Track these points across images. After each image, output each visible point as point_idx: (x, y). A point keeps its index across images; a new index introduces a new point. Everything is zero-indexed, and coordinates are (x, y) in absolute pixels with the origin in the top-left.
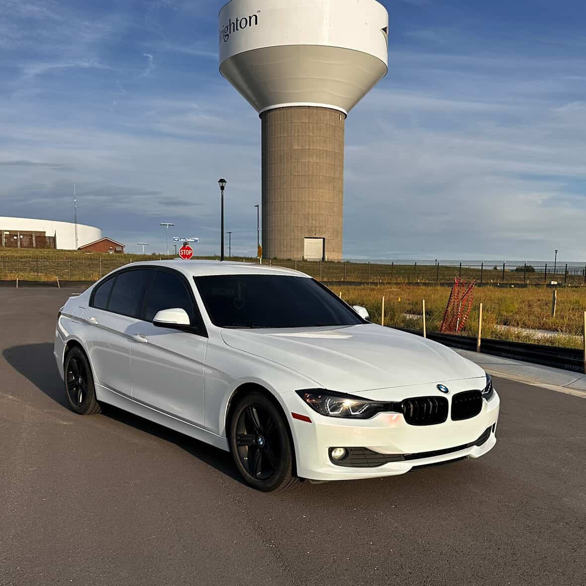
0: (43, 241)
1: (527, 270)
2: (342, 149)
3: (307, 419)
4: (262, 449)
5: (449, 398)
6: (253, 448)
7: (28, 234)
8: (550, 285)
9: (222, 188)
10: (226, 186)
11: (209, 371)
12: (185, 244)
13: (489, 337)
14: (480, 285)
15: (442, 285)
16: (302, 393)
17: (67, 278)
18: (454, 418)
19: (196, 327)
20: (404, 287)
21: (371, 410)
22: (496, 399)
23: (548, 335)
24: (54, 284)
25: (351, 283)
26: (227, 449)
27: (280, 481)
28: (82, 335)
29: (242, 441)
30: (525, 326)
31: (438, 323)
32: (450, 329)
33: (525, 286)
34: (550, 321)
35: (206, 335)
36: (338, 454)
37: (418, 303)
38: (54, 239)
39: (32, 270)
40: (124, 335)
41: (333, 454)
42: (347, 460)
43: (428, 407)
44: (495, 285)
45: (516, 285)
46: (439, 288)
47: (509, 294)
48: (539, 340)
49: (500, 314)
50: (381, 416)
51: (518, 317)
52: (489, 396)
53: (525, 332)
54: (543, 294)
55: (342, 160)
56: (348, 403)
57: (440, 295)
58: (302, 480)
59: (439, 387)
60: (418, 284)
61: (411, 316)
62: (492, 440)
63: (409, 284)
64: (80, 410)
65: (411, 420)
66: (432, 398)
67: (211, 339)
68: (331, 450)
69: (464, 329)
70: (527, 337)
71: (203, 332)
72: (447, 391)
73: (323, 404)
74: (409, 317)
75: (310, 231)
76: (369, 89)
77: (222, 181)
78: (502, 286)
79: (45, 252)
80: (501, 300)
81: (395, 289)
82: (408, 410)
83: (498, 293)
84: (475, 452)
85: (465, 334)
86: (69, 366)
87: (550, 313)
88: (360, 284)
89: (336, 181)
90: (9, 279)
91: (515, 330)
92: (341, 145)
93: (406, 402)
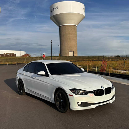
0: (13, 55)
1: (118, 56)
2: (76, 33)
3: (72, 96)
4: (62, 103)
5: (104, 89)
6: (60, 103)
7: (10, 54)
8: (123, 60)
9: (51, 42)
10: (52, 42)
11: (50, 85)
12: (44, 54)
13: (111, 73)
14: (108, 60)
15: (100, 60)
16: (71, 90)
17: (18, 63)
18: (105, 94)
19: (47, 75)
20: (91, 61)
21: (86, 93)
22: (114, 89)
23: (124, 72)
24: (16, 64)
25: (80, 61)
26: (54, 103)
27: (67, 111)
28: (22, 77)
29: (58, 101)
30: (119, 70)
31: (100, 70)
32: (103, 71)
33: (118, 60)
34: (124, 68)
35: (49, 77)
36: (80, 103)
37: (95, 65)
38: (16, 54)
39: (11, 61)
40: (31, 77)
41: (79, 104)
42: (82, 105)
43: (99, 92)
44: (111, 60)
45: (116, 60)
46: (99, 61)
47: (115, 62)
48: (122, 73)
49: (113, 67)
50: (89, 94)
51: (117, 68)
52: (113, 88)
53: (119, 71)
54: (122, 62)
55: (76, 35)
56: (81, 91)
57: (99, 63)
58: (72, 110)
59: (101, 87)
60: (94, 60)
61: (94, 68)
62: (114, 98)
63: (92, 60)
64: (21, 94)
65: (96, 95)
66: (100, 90)
67: (50, 78)
68: (78, 103)
69: (106, 71)
70: (120, 72)
71: (48, 76)
72: (103, 88)
73: (76, 92)
74: (93, 68)
75: (70, 50)
76: (81, 21)
77: (51, 41)
78: (113, 60)
79: (14, 57)
80: (113, 64)
81: (89, 62)
82: (95, 93)
83: (112, 62)
84: (111, 102)
85: (106, 72)
86: (19, 84)
87: (124, 66)
88: (82, 61)
89: (75, 40)
90: (6, 63)
91: (117, 71)
92: (76, 32)
93: (94, 91)
